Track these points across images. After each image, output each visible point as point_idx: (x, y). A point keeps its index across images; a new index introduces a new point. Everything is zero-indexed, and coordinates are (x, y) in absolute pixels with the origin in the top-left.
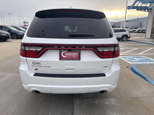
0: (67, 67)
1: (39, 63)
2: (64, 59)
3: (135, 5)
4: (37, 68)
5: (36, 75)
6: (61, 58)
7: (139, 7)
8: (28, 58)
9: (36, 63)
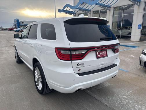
0: (100, 63)
1: (82, 64)
2: (99, 57)
3: (65, 9)
4: (80, 68)
5: (80, 74)
6: (97, 57)
7: (67, 11)
8: (73, 62)
9: (80, 64)
